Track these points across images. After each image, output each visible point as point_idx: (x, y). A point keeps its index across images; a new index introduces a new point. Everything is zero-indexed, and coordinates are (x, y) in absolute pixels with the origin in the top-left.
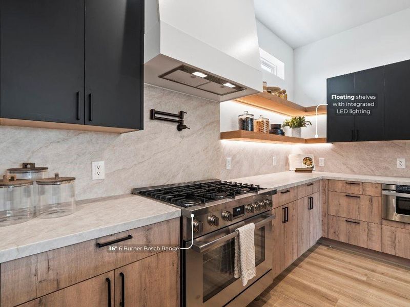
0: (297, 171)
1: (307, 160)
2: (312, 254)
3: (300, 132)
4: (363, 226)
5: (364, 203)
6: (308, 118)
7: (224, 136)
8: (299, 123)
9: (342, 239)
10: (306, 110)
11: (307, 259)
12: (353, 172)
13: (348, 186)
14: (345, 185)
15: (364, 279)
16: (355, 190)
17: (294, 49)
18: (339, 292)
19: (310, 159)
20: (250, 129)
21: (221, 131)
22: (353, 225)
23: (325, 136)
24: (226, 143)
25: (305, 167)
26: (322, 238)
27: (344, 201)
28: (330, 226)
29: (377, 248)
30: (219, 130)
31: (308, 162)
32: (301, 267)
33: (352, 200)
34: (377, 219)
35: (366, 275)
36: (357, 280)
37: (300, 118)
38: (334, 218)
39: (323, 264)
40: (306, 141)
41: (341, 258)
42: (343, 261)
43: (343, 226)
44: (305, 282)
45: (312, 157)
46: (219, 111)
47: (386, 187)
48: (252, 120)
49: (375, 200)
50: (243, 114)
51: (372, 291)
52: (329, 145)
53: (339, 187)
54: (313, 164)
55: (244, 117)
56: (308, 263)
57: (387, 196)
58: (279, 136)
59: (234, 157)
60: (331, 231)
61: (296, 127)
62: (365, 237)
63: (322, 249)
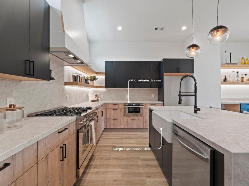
0: (92, 101)
1: (97, 96)
2: (102, 136)
3: (94, 83)
4: (119, 120)
5: (119, 111)
6: (97, 76)
7: (66, 84)
8: (94, 79)
9: (112, 127)
10: (97, 73)
11: (101, 138)
12: (113, 100)
13: (114, 106)
14: (113, 105)
15: (121, 137)
16: (116, 107)
17: (89, 42)
18: (115, 144)
19: (98, 95)
20: (79, 81)
21: (65, 81)
22: (115, 120)
23: (104, 85)
24: (67, 87)
25: (96, 99)
26: (105, 129)
27: (112, 112)
28: (107, 123)
29: (122, 127)
30: (64, 81)
31: (97, 97)
32: (100, 141)
33: (115, 111)
34: (122, 117)
35: (121, 136)
36: (119, 139)
37: (94, 76)
38: (109, 119)
39: (107, 138)
40: (96, 87)
41: (112, 134)
42: (113, 135)
43: (112, 122)
44: (104, 145)
45: (98, 94)
46: (64, 71)
47: (125, 105)
48: (80, 76)
49: (122, 110)
50: (74, 73)
51: (124, 140)
52: (104, 89)
53: (111, 106)
54: (99, 98)
55: (76, 75)
56: (102, 139)
57: (125, 108)
58: (87, 84)
59: (69, 94)
60: (108, 124)
61: (92, 80)
62: (119, 124)
63: (105, 133)
